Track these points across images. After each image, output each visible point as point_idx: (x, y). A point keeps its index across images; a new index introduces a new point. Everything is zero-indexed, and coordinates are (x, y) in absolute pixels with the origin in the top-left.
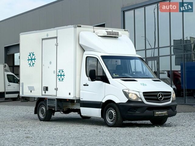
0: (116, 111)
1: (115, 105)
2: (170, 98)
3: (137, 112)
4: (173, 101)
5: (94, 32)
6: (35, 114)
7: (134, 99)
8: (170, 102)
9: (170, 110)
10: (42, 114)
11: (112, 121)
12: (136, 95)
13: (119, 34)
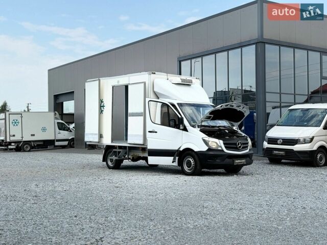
0: (195, 159)
1: (193, 153)
2: (247, 147)
3: (217, 161)
4: (250, 150)
5: (168, 79)
6: (103, 161)
7: (213, 147)
8: (248, 151)
9: (248, 159)
10: (111, 162)
11: (190, 170)
12: (216, 143)
13: (193, 82)
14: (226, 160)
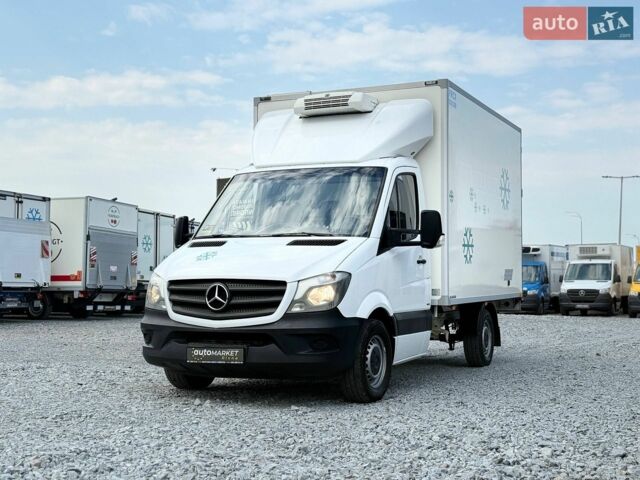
2: (276, 305)
8: (270, 319)
9: (269, 348)
13: (351, 100)
14: (168, 346)
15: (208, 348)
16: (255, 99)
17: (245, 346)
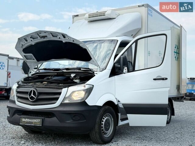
13: (106, 13)
14: (14, 116)
15: (28, 118)
16: (73, 16)
17: (43, 118)
